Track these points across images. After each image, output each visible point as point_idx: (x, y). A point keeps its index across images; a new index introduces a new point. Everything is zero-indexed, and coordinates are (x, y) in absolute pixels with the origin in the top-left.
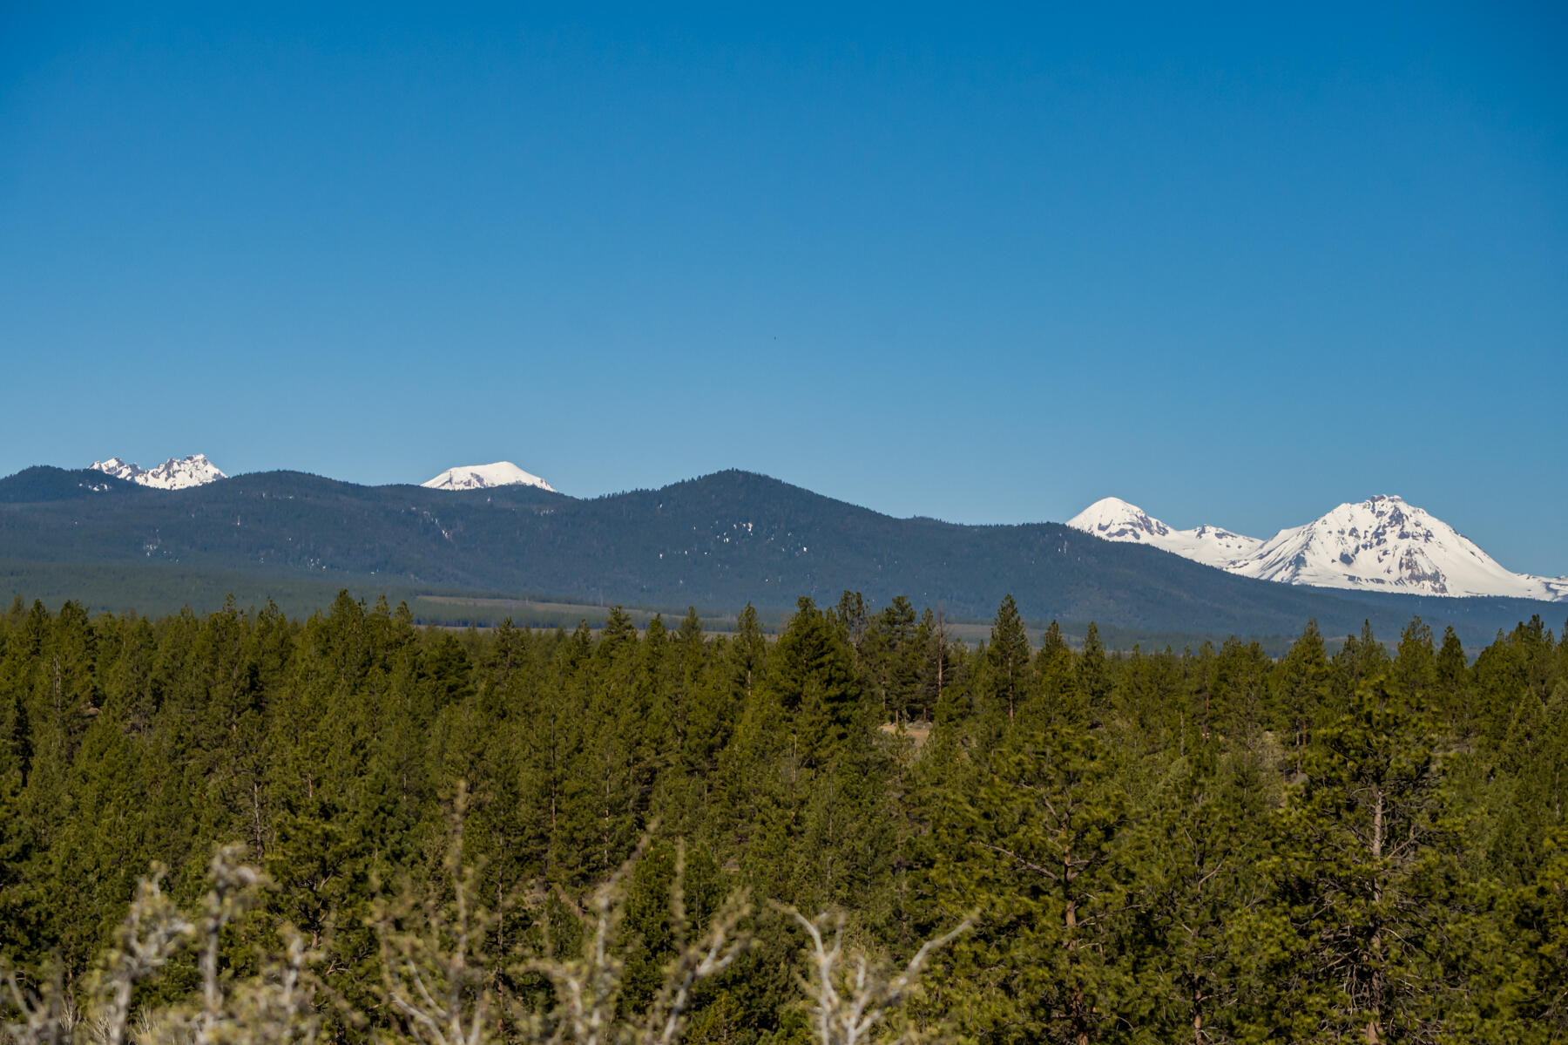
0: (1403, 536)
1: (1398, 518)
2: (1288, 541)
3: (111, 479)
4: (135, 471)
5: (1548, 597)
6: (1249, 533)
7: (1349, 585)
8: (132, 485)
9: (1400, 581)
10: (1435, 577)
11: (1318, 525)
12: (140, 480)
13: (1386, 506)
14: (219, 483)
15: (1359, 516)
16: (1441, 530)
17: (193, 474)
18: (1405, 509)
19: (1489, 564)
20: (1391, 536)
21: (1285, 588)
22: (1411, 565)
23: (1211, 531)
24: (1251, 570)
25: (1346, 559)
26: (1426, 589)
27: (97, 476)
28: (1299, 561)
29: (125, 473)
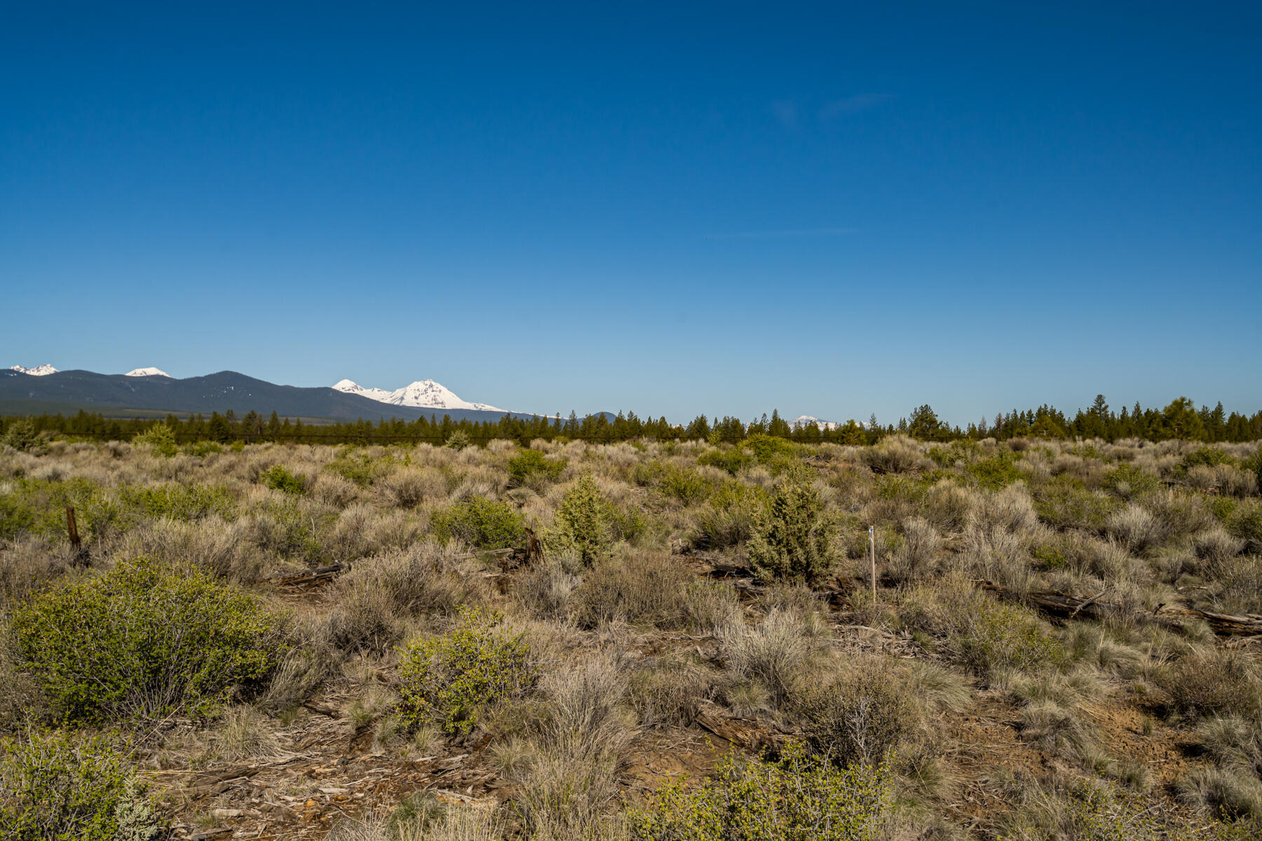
0: (433, 391)
1: (431, 386)
2: (399, 393)
3: (17, 372)
4: (26, 369)
5: (475, 409)
6: (388, 390)
7: (417, 405)
8: (25, 374)
9: (432, 404)
10: (442, 403)
11: (408, 388)
12: (28, 372)
13: (428, 382)
14: (56, 374)
15: (420, 385)
16: (444, 389)
18: (433, 383)
19: (458, 400)
20: (430, 391)
21: (398, 406)
22: (435, 400)
23: (376, 389)
24: (388, 401)
25: (416, 398)
26: (439, 407)
27: (13, 371)
28: (402, 398)
29: (22, 370)
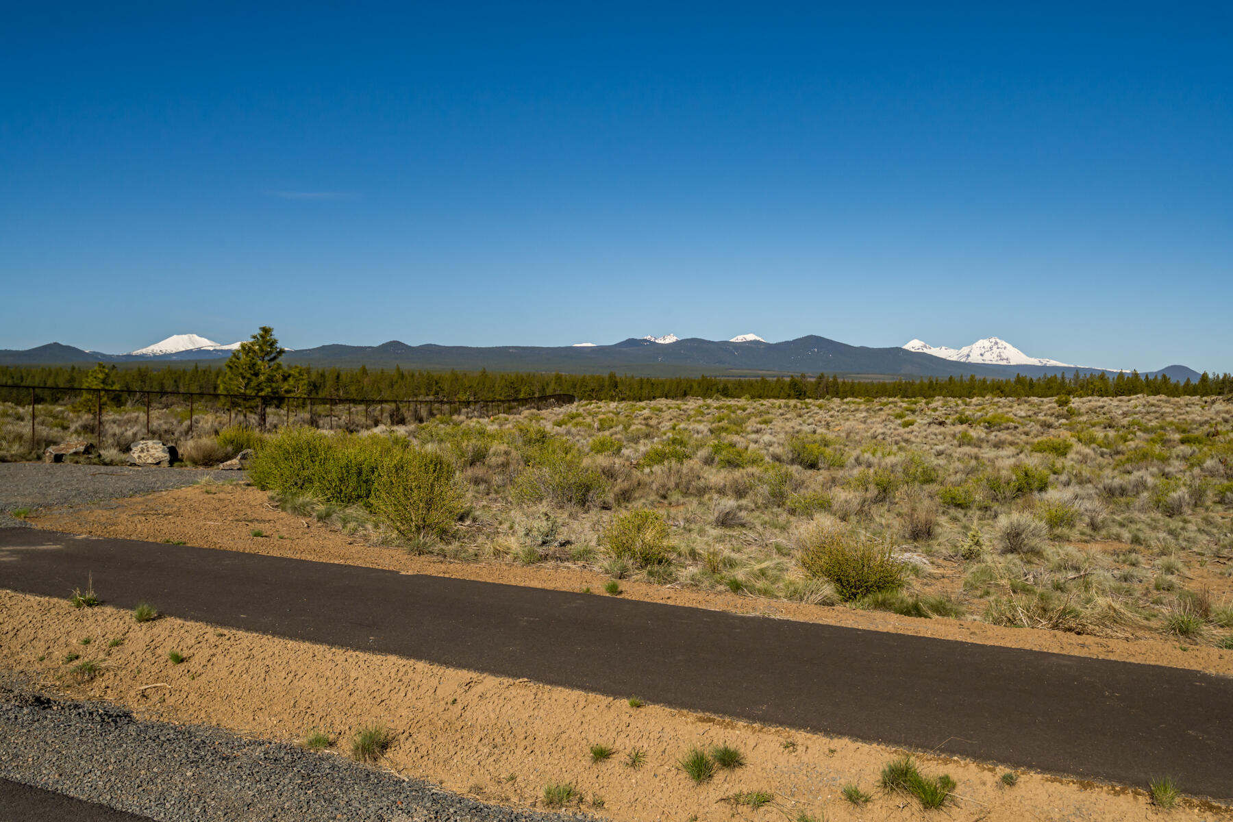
0: (998, 348)
1: (996, 343)
2: (965, 350)
3: (649, 341)
4: (655, 339)
5: (1039, 364)
6: (954, 348)
7: (982, 362)
8: (654, 343)
9: (997, 361)
10: (1007, 359)
11: (974, 346)
13: (993, 340)
14: (677, 341)
15: (985, 343)
16: (1009, 346)
17: (670, 339)
18: (998, 341)
19: (1023, 356)
20: (995, 348)
21: (964, 363)
22: (1000, 356)
23: (943, 348)
24: (954, 358)
25: (982, 355)
26: (1004, 363)
27: (645, 341)
28: (968, 356)
29: (653, 339)
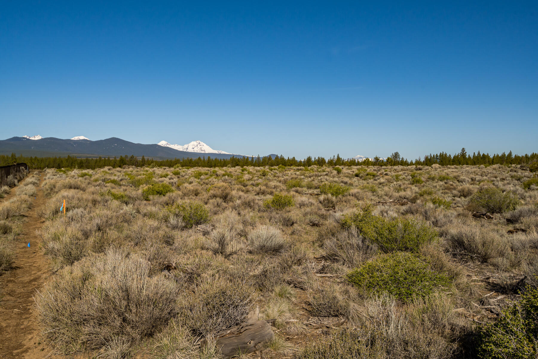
0: (200, 145)
1: (199, 143)
2: (186, 146)
3: (26, 138)
4: (29, 137)
5: (218, 153)
6: (181, 145)
7: (193, 152)
8: (29, 139)
9: (200, 151)
10: (204, 151)
11: (190, 144)
12: (30, 138)
13: (198, 142)
14: (42, 139)
15: (194, 143)
16: (205, 145)
18: (200, 142)
19: (211, 149)
20: (199, 145)
21: (185, 152)
22: (201, 149)
23: (176, 145)
24: (181, 150)
25: (193, 148)
26: (203, 152)
27: (24, 138)
28: (187, 149)
29: (28, 138)
